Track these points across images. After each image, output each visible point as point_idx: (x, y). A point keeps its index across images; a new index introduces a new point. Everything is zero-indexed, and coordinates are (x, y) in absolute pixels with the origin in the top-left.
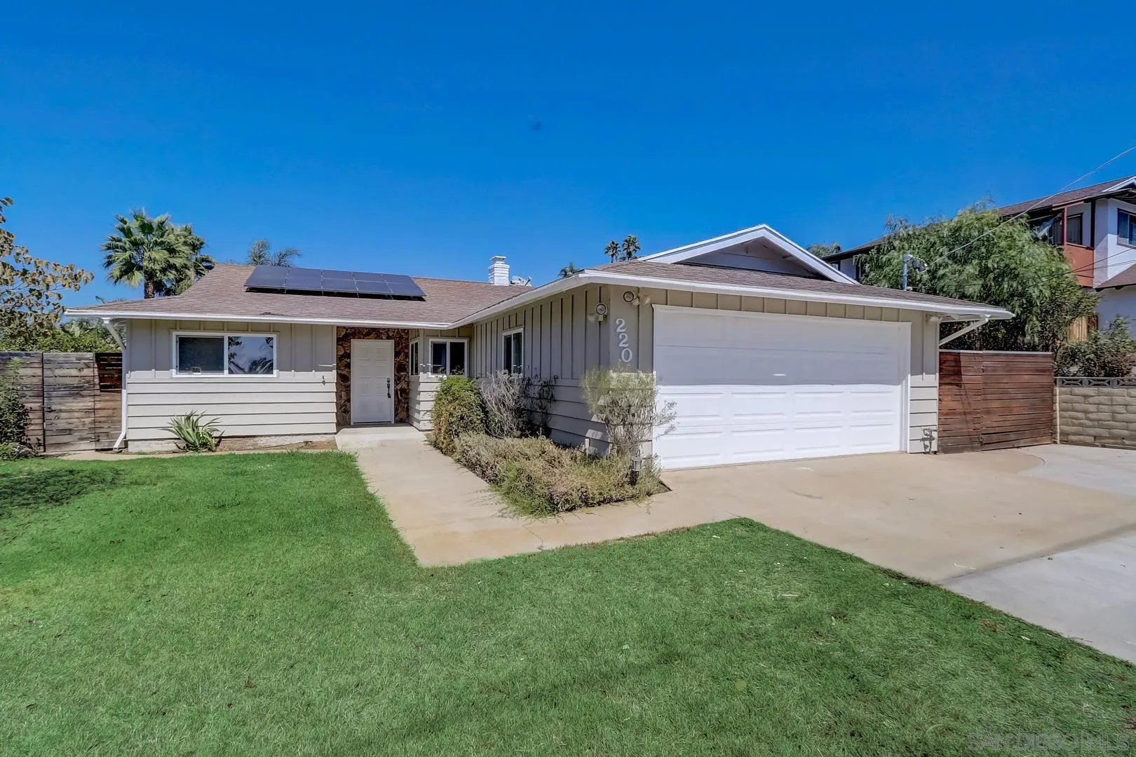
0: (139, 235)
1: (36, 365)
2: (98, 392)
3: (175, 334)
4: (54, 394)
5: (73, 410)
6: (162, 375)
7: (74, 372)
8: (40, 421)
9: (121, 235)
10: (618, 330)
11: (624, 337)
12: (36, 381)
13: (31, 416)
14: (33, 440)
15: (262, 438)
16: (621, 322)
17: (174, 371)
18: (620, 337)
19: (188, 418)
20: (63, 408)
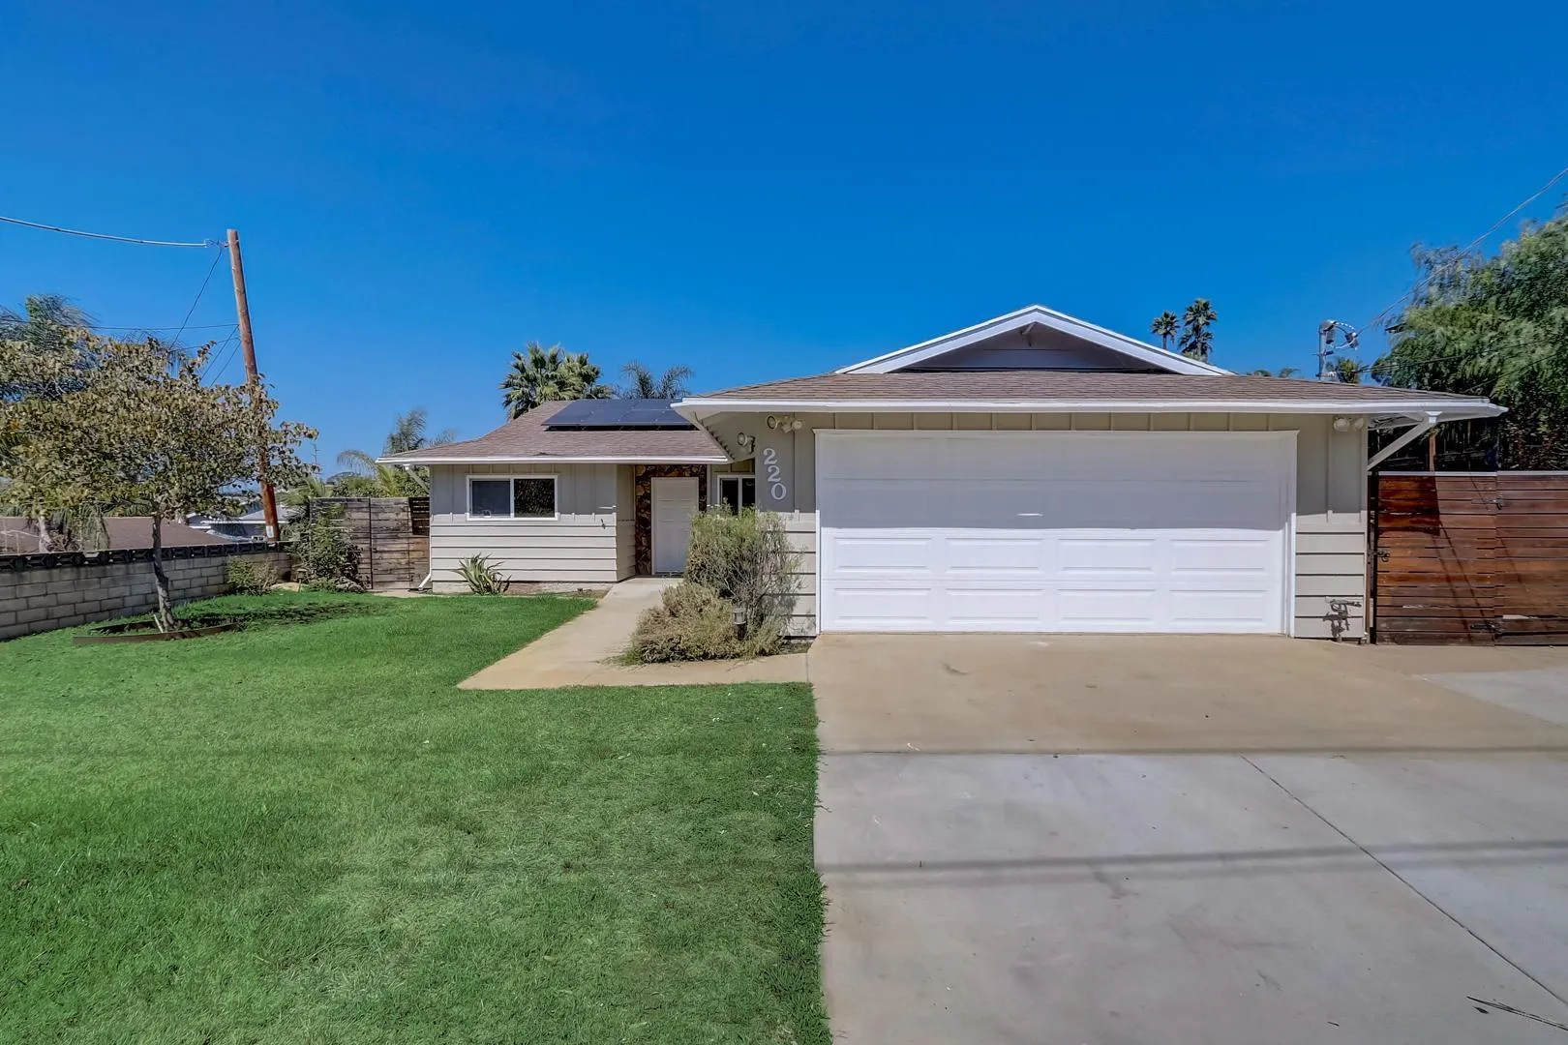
0: (531, 371)
1: (365, 510)
2: (411, 535)
3: (468, 477)
4: (378, 536)
5: (394, 552)
6: (458, 518)
7: (393, 516)
8: (368, 561)
9: (516, 373)
10: (767, 462)
11: (774, 470)
12: (365, 523)
13: (362, 556)
14: (364, 578)
15: (546, 584)
16: (770, 453)
17: (468, 514)
18: (770, 470)
19: (474, 561)
20: (386, 549)
